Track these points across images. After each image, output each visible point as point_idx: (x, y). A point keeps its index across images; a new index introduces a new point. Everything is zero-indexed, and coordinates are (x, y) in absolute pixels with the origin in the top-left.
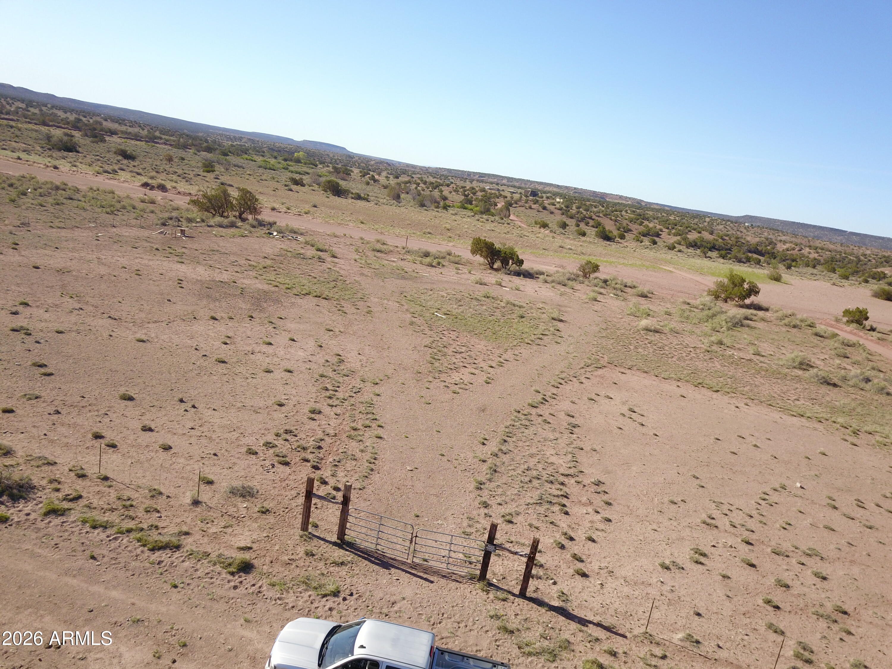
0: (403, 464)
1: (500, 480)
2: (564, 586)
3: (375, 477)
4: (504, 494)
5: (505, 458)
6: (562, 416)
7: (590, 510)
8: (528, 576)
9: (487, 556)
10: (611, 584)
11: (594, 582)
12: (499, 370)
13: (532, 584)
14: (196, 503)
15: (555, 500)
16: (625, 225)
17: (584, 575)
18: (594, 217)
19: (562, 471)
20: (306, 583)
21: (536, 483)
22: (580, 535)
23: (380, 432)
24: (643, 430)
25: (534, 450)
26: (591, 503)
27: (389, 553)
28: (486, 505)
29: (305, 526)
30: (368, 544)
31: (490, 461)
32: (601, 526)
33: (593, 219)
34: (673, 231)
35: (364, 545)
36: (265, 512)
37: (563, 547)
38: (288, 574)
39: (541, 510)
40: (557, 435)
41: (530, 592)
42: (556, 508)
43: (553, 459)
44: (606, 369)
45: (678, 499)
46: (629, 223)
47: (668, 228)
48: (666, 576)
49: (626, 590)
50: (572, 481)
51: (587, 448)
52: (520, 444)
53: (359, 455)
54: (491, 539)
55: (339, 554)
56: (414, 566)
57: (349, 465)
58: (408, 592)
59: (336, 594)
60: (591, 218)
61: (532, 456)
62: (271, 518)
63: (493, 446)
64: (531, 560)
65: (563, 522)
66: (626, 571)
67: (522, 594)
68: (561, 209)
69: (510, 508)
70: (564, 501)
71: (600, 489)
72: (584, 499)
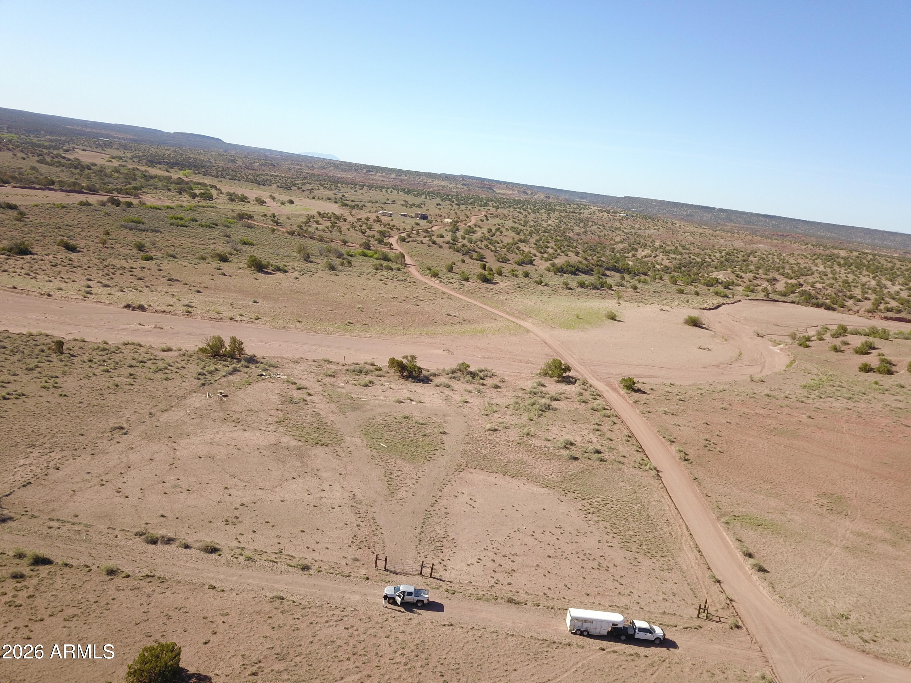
0: (392, 543)
1: (423, 543)
2: (440, 573)
3: (386, 549)
4: (424, 549)
5: (423, 534)
6: (443, 508)
7: (450, 550)
8: (432, 572)
9: (422, 569)
10: (453, 571)
11: (448, 571)
12: (417, 485)
13: (433, 574)
14: (347, 564)
15: (439, 548)
16: (503, 255)
17: (446, 570)
18: (477, 249)
19: (442, 536)
20: (382, 580)
21: (433, 542)
22: (446, 559)
23: (381, 531)
24: (473, 510)
25: (432, 529)
26: (450, 547)
27: (397, 571)
28: (419, 553)
29: (376, 566)
30: (392, 569)
31: (418, 537)
32: (452, 555)
33: (477, 252)
34: (546, 255)
35: (391, 570)
36: (364, 564)
37: (441, 563)
38: (377, 579)
39: (435, 552)
40: (441, 520)
41: (432, 576)
42: (439, 551)
43: (439, 532)
44: (464, 472)
45: (478, 541)
46: (507, 253)
47: (541, 253)
48: (468, 567)
49: (457, 572)
50: (445, 540)
51: (451, 524)
52: (428, 527)
53: (379, 541)
54: (422, 565)
55: (386, 573)
56: (404, 573)
57: (378, 545)
58: (404, 580)
59: (389, 582)
60: (474, 251)
61: (432, 532)
62: (366, 566)
63: (418, 530)
64: (432, 568)
65: (441, 555)
66: (458, 568)
67: (431, 577)
68: (448, 243)
69: (426, 553)
70: (442, 548)
71: (454, 541)
72: (448, 546)
